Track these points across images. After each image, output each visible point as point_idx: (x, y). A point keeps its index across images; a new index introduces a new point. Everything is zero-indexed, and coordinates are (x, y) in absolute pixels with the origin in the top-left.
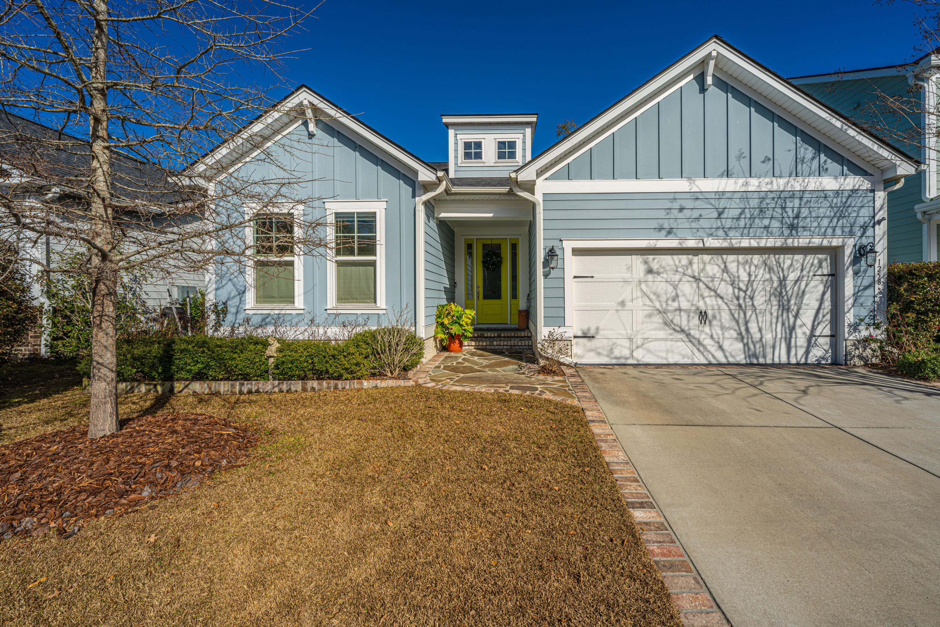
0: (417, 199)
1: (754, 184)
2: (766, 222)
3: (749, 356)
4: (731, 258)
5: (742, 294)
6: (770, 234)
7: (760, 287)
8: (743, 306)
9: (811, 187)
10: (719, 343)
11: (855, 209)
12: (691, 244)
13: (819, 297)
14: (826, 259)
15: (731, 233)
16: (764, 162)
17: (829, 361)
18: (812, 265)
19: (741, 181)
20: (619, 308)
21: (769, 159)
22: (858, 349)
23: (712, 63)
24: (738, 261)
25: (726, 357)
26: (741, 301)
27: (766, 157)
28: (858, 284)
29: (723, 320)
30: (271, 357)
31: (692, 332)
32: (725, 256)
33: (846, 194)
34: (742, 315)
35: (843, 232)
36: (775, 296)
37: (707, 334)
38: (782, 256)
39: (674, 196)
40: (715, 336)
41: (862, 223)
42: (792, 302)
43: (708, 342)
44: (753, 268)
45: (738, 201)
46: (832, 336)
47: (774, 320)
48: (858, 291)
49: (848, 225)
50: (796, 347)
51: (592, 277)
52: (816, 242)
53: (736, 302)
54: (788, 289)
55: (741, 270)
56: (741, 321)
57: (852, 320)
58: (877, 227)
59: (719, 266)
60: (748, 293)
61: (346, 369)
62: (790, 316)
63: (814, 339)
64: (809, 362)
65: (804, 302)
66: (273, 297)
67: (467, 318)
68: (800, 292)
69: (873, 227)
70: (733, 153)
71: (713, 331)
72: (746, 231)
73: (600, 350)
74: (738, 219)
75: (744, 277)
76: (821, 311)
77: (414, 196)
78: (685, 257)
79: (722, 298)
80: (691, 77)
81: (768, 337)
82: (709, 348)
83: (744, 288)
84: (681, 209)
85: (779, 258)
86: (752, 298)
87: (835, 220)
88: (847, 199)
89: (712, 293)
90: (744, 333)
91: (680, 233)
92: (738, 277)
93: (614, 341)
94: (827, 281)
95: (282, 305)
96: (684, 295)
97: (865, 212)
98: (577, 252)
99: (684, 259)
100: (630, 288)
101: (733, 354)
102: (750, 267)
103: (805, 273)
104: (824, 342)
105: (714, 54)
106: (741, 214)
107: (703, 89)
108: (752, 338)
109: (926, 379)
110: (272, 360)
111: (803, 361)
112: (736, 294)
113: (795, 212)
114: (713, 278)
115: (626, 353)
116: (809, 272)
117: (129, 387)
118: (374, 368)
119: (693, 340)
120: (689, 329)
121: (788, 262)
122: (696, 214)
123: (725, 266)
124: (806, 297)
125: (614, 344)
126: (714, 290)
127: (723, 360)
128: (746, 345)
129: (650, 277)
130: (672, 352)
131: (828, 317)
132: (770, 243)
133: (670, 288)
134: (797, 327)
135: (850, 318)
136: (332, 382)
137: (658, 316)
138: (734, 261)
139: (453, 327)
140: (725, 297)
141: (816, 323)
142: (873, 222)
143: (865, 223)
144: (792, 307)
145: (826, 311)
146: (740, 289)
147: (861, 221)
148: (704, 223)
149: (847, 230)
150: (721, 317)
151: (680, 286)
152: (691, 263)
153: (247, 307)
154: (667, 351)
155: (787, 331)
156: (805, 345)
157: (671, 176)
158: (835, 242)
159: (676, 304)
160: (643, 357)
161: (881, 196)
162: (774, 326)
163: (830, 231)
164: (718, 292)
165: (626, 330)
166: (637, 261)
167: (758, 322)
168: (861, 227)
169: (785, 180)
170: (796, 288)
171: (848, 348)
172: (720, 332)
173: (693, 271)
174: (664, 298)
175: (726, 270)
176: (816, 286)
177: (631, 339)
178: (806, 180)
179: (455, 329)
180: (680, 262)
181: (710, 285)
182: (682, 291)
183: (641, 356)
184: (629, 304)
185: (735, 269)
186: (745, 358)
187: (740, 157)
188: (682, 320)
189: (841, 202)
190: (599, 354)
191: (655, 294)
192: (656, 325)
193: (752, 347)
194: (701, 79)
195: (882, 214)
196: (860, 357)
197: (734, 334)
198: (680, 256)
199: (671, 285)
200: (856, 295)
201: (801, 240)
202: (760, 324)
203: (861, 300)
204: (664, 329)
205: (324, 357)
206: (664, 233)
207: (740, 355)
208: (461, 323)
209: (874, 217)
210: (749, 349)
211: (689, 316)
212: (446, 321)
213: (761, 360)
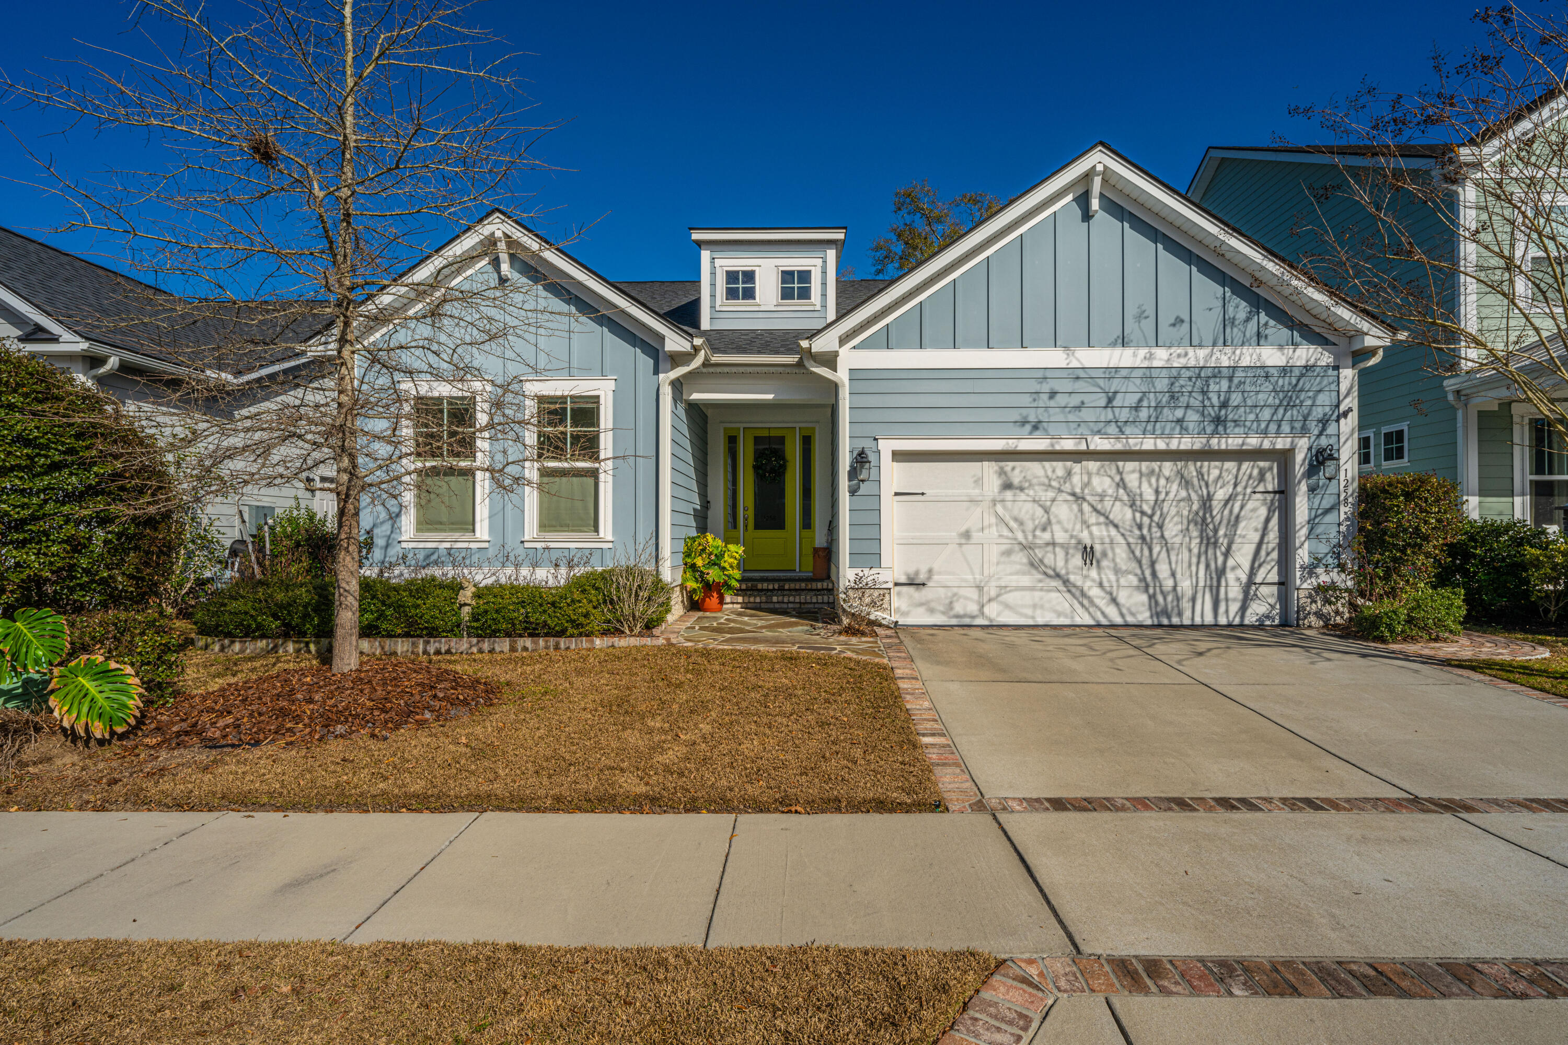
0: (661, 376)
1: (1161, 356)
2: (1179, 413)
3: (1158, 615)
4: (1130, 466)
5: (1146, 520)
6: (1184, 430)
7: (1173, 511)
8: (1148, 538)
9: (1245, 362)
10: (1111, 594)
11: (1311, 394)
12: (1068, 445)
13: (1260, 526)
14: (1271, 469)
15: (1128, 430)
16: (1176, 324)
17: (1277, 622)
18: (1250, 477)
19: (1143, 352)
20: (963, 541)
21: (1182, 321)
22: (1316, 602)
23: (1097, 181)
24: (1140, 472)
25: (1122, 615)
26: (1145, 531)
27: (1177, 318)
28: (1316, 506)
29: (1118, 560)
30: (465, 605)
31: (1072, 578)
32: (1121, 464)
33: (1297, 372)
34: (1146, 552)
35: (1292, 428)
36: (1196, 524)
37: (1093, 580)
38: (1206, 464)
39: (1044, 374)
40: (1106, 584)
41: (1320, 416)
42: (1221, 532)
43: (1095, 592)
44: (1162, 482)
45: (1138, 381)
46: (1280, 584)
47: (1194, 560)
48: (1316, 517)
49: (1300, 418)
50: (1227, 600)
51: (923, 494)
52: (1253, 442)
53: (1137, 532)
54: (1215, 513)
55: (1145, 486)
56: (1145, 562)
57: (1306, 559)
58: (1342, 421)
59: (1112, 479)
60: (1156, 518)
61: (572, 621)
62: (1218, 554)
63: (1253, 588)
64: (1246, 622)
65: (1238, 532)
66: (441, 523)
67: (732, 557)
68: (1233, 518)
69: (1338, 421)
70: (1131, 311)
71: (1103, 576)
72: (1150, 427)
73: (933, 605)
74: (1137, 408)
75: (1149, 495)
76: (1264, 546)
77: (656, 372)
78: (1060, 464)
79: (1116, 526)
80: (1070, 197)
81: (1185, 586)
82: (1097, 601)
83: (1149, 512)
84: (1053, 394)
85: (1201, 467)
86: (1160, 526)
87: (1281, 411)
88: (1298, 381)
89: (1102, 519)
90: (1149, 578)
91: (1052, 429)
92: (1141, 495)
93: (955, 590)
94: (1272, 501)
95: (456, 535)
96: (1059, 522)
97: (1325, 399)
98: (898, 456)
99: (1059, 467)
100: (979, 510)
101: (1133, 610)
102: (1158, 480)
103: (1239, 489)
104: (1269, 593)
105: (1100, 168)
106: (1142, 401)
107: (1087, 216)
108: (1161, 586)
110: (466, 609)
111: (1237, 621)
112: (1138, 520)
113: (1222, 398)
114: (1102, 497)
115: (973, 608)
116: (1245, 488)
117: (271, 646)
118: (609, 622)
119: (1073, 590)
120: (1068, 573)
121: (1215, 473)
122: (1075, 400)
123: (1122, 479)
124: (1242, 525)
125: (955, 595)
126: (1103, 515)
127: (1118, 620)
128: (1152, 597)
129: (1009, 495)
130: (1042, 607)
131: (1275, 555)
132: (1186, 443)
133: (1040, 512)
134: (1228, 570)
135: (1303, 556)
136: (552, 641)
137: (1021, 554)
138: (1133, 471)
139: (711, 571)
140: (1120, 524)
141: (1256, 565)
142: (1336, 414)
143: (1325, 415)
144: (1221, 540)
145: (1271, 546)
146: (1143, 513)
147: (1318, 413)
148: (1086, 415)
149: (1298, 425)
150: (1114, 554)
151: (1053, 509)
152: (1069, 473)
153: (403, 538)
154: (1035, 606)
155: (1214, 576)
156: (1241, 596)
157: (1039, 344)
158: (1281, 443)
159: (1047, 536)
160: (999, 615)
161: (1348, 375)
162: (1194, 568)
163: (1273, 427)
164: (1111, 517)
165: (973, 574)
166: (989, 469)
167: (1170, 563)
168: (1319, 421)
169: (1206, 351)
170: (1226, 512)
171: (1301, 602)
172: (1113, 578)
173: (1073, 487)
174: (1030, 526)
175: (1122, 484)
176: (1254, 510)
177: (980, 588)
178: (1238, 352)
179: (713, 575)
180: (1054, 471)
181: (1099, 507)
182: (1056, 516)
183: (995, 613)
184: (976, 536)
185: (1136, 484)
186: (1152, 617)
187: (1141, 316)
188: (1057, 559)
189: (1290, 384)
190: (932, 611)
191: (1016, 519)
192: (1018, 567)
193: (1160, 599)
194: (1083, 200)
195: (1351, 402)
196: (1319, 615)
197: (1134, 581)
198: (1055, 464)
199: (1041, 506)
200: (1312, 523)
201: (1230, 441)
202: (1174, 566)
203: (1319, 530)
204: (1029, 573)
206: (1028, 427)
207: (1141, 613)
208: (723, 564)
209: (1338, 406)
210: (1157, 603)
211: (1067, 554)
212: (699, 562)
213: (1175, 620)
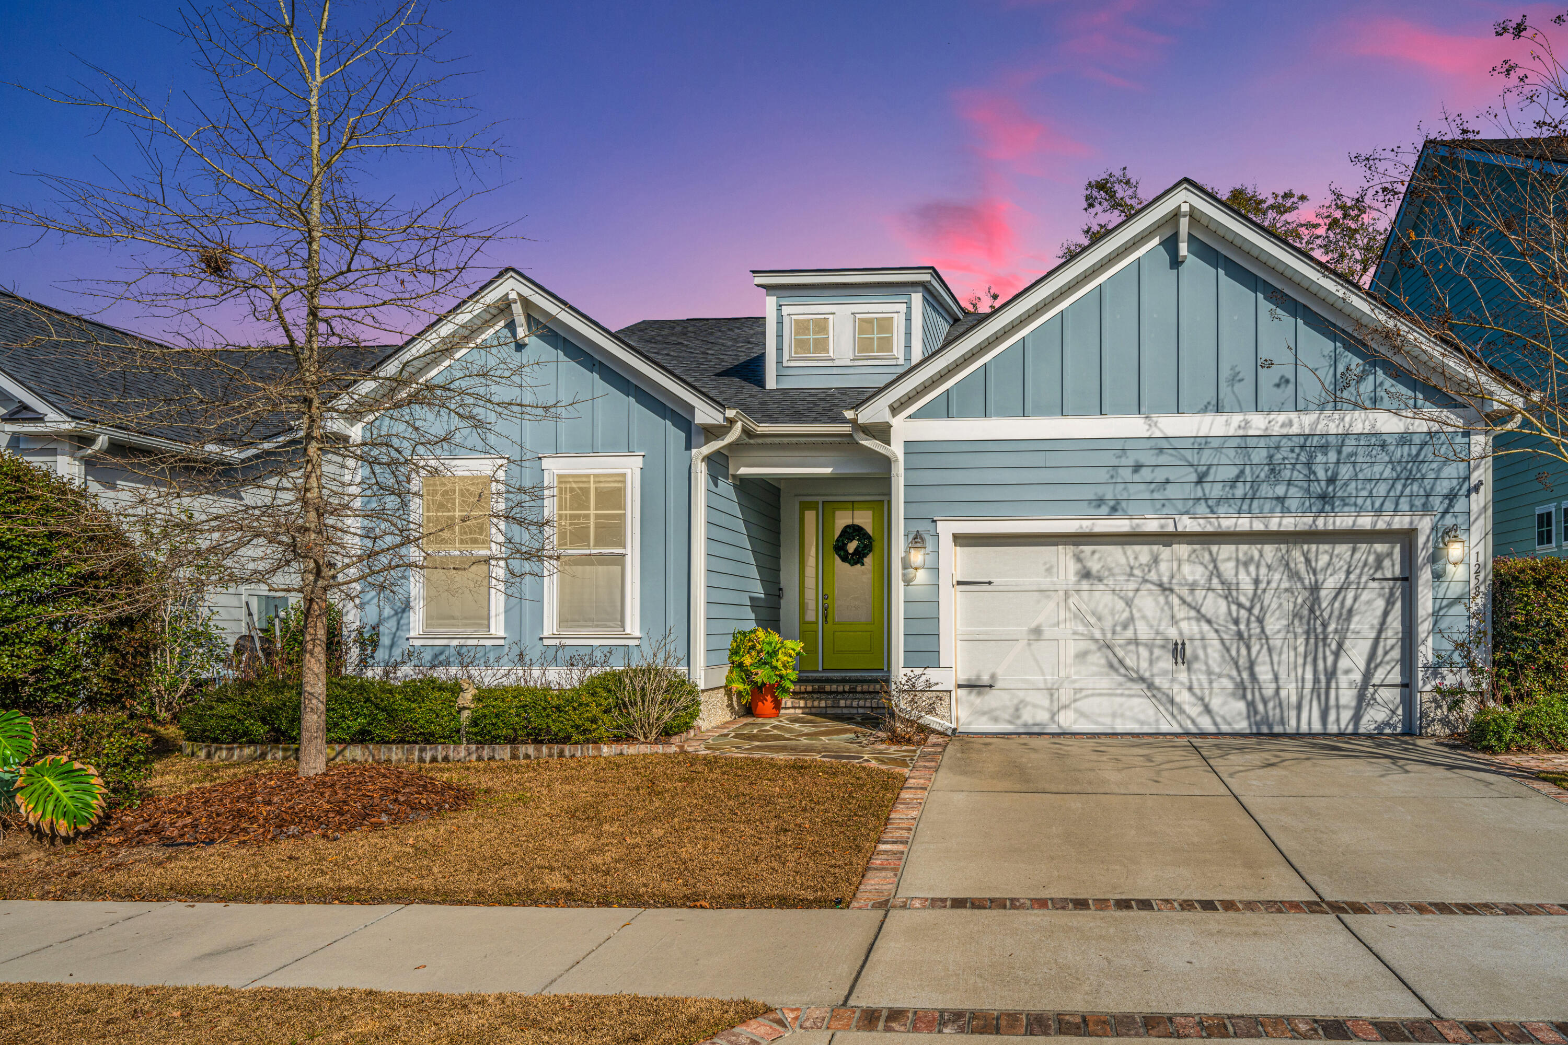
0: (694, 451)
1: (1258, 423)
2: (1280, 490)
3: (1257, 724)
4: (1225, 551)
5: (1243, 614)
6: (1286, 511)
7: (1275, 604)
8: (1246, 635)
9: (1358, 428)
10: (1202, 699)
11: (1434, 465)
12: (1152, 526)
13: (1377, 620)
14: (1390, 554)
15: (1221, 510)
16: (1278, 385)
17: (1399, 730)
18: (1365, 564)
19: (1237, 419)
20: (1032, 637)
21: (1287, 381)
22: (1441, 707)
23: (1184, 222)
24: (1237, 560)
25: (1215, 724)
26: (1243, 627)
27: (1282, 377)
28: (1440, 595)
29: (1211, 662)
30: (465, 708)
31: (1157, 681)
32: (1214, 548)
33: (1417, 440)
34: (1244, 651)
35: (1412, 506)
36: (1301, 618)
37: (1182, 683)
38: (1314, 547)
39: (1123, 446)
40: (1197, 688)
41: (1445, 491)
42: (1331, 628)
43: (1183, 697)
44: (1263, 570)
45: (1232, 453)
46: (1404, 686)
47: (1300, 661)
48: (1440, 609)
49: (1422, 492)
50: (1338, 707)
51: (990, 583)
52: (1365, 522)
53: (1234, 628)
54: (1324, 605)
55: (1242, 575)
56: (1243, 662)
57: (1430, 657)
58: (1473, 496)
59: (1206, 567)
60: (1256, 611)
61: (578, 727)
62: (1328, 653)
63: (1371, 690)
64: (1362, 730)
65: (1352, 627)
66: (453, 618)
68: (1345, 611)
69: (1468, 496)
70: (1225, 373)
71: (1194, 677)
72: (1245, 507)
73: (998, 713)
74: (1233, 483)
75: (1247, 585)
76: (1382, 644)
77: (688, 447)
78: (1146, 548)
79: (1209, 622)
80: (1156, 241)
81: (1290, 692)
82: (1187, 708)
83: (1248, 604)
84: (1137, 468)
85: (1308, 551)
86: (1260, 621)
87: (1399, 487)
88: (1421, 449)
89: (1193, 613)
90: (1247, 682)
91: (1132, 508)
92: (1238, 584)
93: (1021, 694)
94: (1391, 589)
95: (470, 632)
96: (1144, 617)
97: (1453, 471)
98: (960, 540)
99: (1144, 552)
100: (1052, 605)
101: (1229, 719)
102: (1258, 567)
103: (1352, 577)
104: (1391, 696)
105: (1185, 208)
106: (1238, 476)
107: (1176, 262)
108: (1260, 689)
109: (1489, 749)
110: (466, 713)
111: (1350, 729)
112: (1235, 615)
113: (1329, 473)
114: (1193, 587)
115: (1043, 716)
116: (1360, 577)
118: (619, 727)
119: (1159, 695)
120: (1152, 676)
121: (1324, 559)
122: (1161, 475)
123: (1215, 567)
124: (1356, 619)
125: (1022, 701)
126: (1194, 608)
127: (1212, 729)
128: (1251, 705)
129: (1085, 585)
130: (1122, 715)
131: (1396, 654)
132: (1289, 523)
133: (1121, 605)
134: (1339, 672)
135: (1426, 652)
136: (556, 747)
137: (1098, 654)
138: (1229, 559)
139: (760, 671)
140: (1214, 619)
141: (1373, 665)
142: (1466, 486)
143: (1452, 489)
144: (1331, 636)
145: (1390, 642)
146: (1240, 605)
147: (1444, 487)
148: (1172, 491)
149: (1418, 502)
150: (1206, 655)
151: (1136, 601)
152: (1156, 560)
153: (411, 635)
154: (1114, 715)
155: (1322, 678)
156: (1353, 704)
157: (1120, 410)
158: (1400, 522)
159: (1129, 634)
160: (1075, 722)
161: (1479, 442)
162: (1300, 671)
163: (1389, 505)
164: (1203, 610)
165: (1043, 674)
166: (1064, 556)
167: (1272, 663)
168: (1446, 496)
169: (1314, 416)
170: (1337, 605)
171: (1425, 706)
172: (1205, 681)
173: (1159, 575)
174: (1108, 623)
175: (1216, 572)
176: (1369, 602)
177: (1051, 691)
178: (1347, 419)
179: (764, 675)
180: (1136, 558)
181: (1189, 599)
182: (1140, 610)
183: (1068, 721)
184: (1048, 632)
185: (1233, 572)
186: (1250, 725)
187: (1235, 379)
188: (1138, 660)
189: (1409, 455)
190: (996, 720)
191: (1094, 614)
192: (1095, 669)
193: (1261, 707)
194: (1171, 244)
195: (1483, 473)
196: (1445, 722)
197: (1229, 685)
198: (1137, 548)
199: (1121, 598)
200: (1436, 615)
201: (1338, 520)
202: (1276, 667)
203: (1443, 625)
204: (1108, 675)
205: (545, 709)
206: (1105, 509)
207: (1238, 722)
209: (1468, 478)
210: (1256, 711)
211: (1151, 653)
212: (748, 661)
213: (1278, 729)
